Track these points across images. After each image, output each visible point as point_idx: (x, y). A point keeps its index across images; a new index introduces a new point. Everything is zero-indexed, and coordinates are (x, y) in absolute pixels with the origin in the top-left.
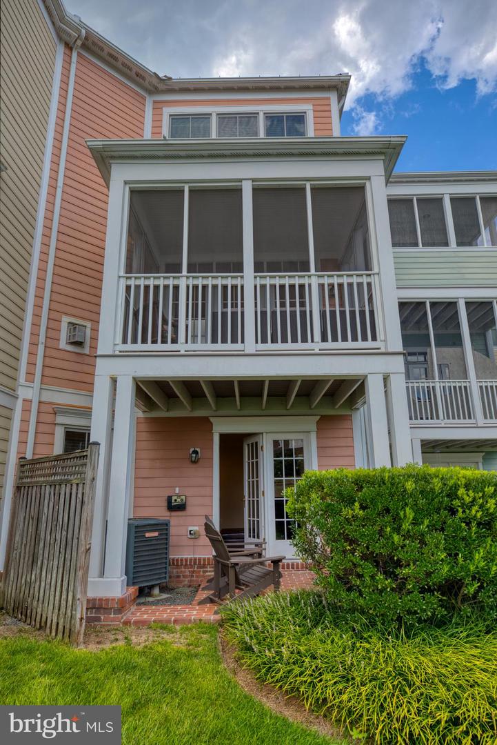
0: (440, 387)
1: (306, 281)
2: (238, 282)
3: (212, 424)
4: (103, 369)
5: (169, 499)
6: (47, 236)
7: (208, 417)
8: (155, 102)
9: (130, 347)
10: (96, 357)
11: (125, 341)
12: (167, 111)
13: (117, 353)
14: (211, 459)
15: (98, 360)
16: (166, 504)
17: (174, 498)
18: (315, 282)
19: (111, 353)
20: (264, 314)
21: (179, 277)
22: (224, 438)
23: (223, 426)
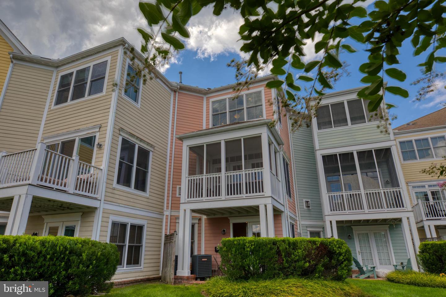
0: (345, 195)
1: (241, 173)
2: (220, 175)
3: (229, 220)
4: (182, 207)
5: (216, 248)
6: (171, 160)
7: (227, 217)
8: (207, 98)
9: (190, 199)
10: (180, 203)
11: (188, 198)
12: (211, 100)
13: (186, 202)
14: (230, 233)
15: (181, 204)
16: (215, 250)
17: (217, 248)
18: (244, 173)
19: (184, 202)
20: (228, 185)
21: (203, 176)
22: (234, 225)
23: (233, 221)
